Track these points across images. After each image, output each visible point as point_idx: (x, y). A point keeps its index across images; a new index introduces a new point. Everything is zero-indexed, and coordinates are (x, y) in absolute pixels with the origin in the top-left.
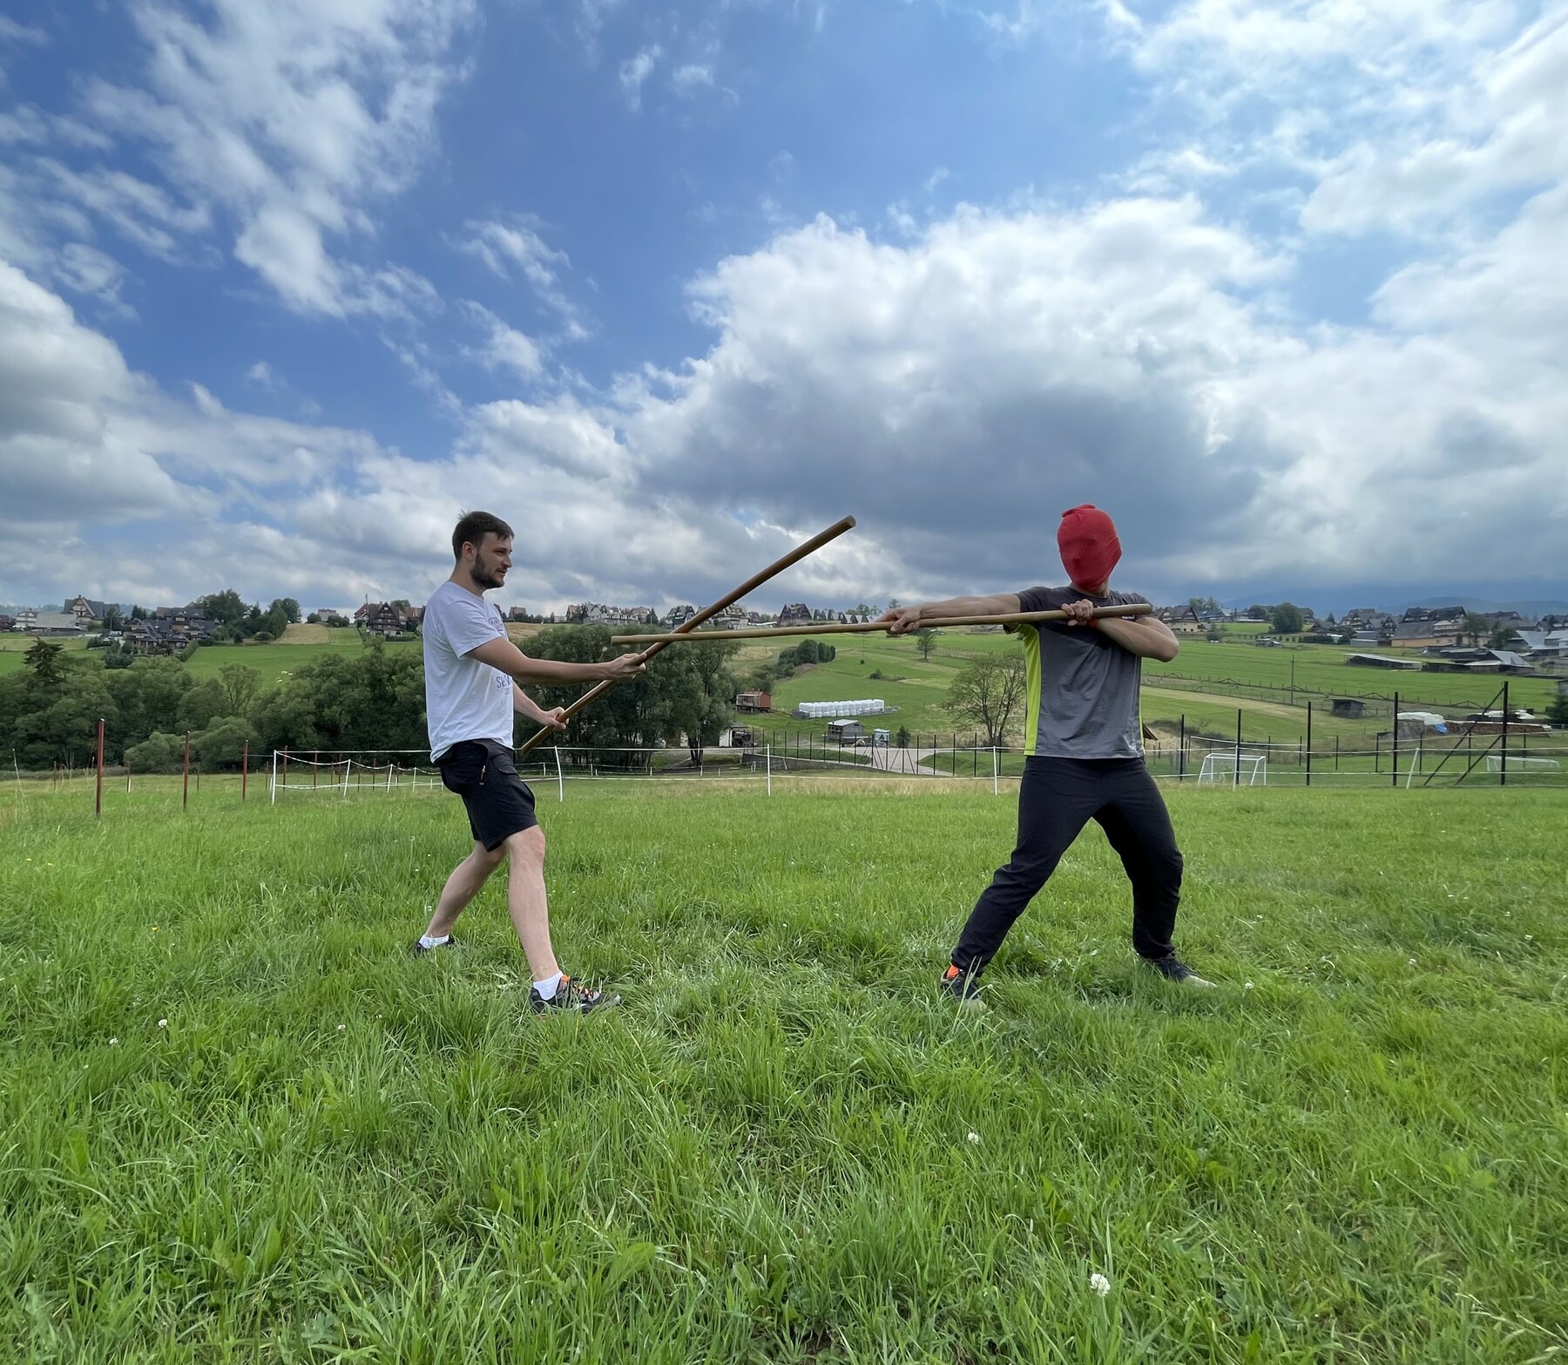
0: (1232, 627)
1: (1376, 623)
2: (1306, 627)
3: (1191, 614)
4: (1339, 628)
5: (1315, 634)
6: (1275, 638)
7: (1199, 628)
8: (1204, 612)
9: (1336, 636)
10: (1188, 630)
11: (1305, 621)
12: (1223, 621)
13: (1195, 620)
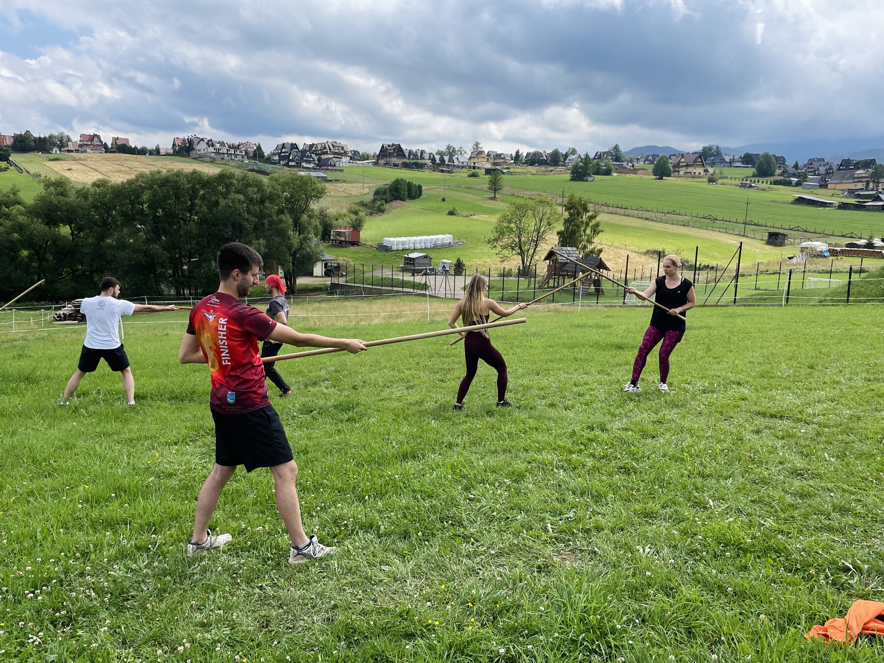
0: (727, 171)
1: (822, 170)
2: (778, 171)
3: (700, 160)
4: (799, 173)
5: (782, 178)
6: (755, 181)
7: (704, 172)
8: (712, 158)
9: (795, 180)
10: (697, 174)
11: (779, 167)
12: (724, 166)
13: (703, 165)
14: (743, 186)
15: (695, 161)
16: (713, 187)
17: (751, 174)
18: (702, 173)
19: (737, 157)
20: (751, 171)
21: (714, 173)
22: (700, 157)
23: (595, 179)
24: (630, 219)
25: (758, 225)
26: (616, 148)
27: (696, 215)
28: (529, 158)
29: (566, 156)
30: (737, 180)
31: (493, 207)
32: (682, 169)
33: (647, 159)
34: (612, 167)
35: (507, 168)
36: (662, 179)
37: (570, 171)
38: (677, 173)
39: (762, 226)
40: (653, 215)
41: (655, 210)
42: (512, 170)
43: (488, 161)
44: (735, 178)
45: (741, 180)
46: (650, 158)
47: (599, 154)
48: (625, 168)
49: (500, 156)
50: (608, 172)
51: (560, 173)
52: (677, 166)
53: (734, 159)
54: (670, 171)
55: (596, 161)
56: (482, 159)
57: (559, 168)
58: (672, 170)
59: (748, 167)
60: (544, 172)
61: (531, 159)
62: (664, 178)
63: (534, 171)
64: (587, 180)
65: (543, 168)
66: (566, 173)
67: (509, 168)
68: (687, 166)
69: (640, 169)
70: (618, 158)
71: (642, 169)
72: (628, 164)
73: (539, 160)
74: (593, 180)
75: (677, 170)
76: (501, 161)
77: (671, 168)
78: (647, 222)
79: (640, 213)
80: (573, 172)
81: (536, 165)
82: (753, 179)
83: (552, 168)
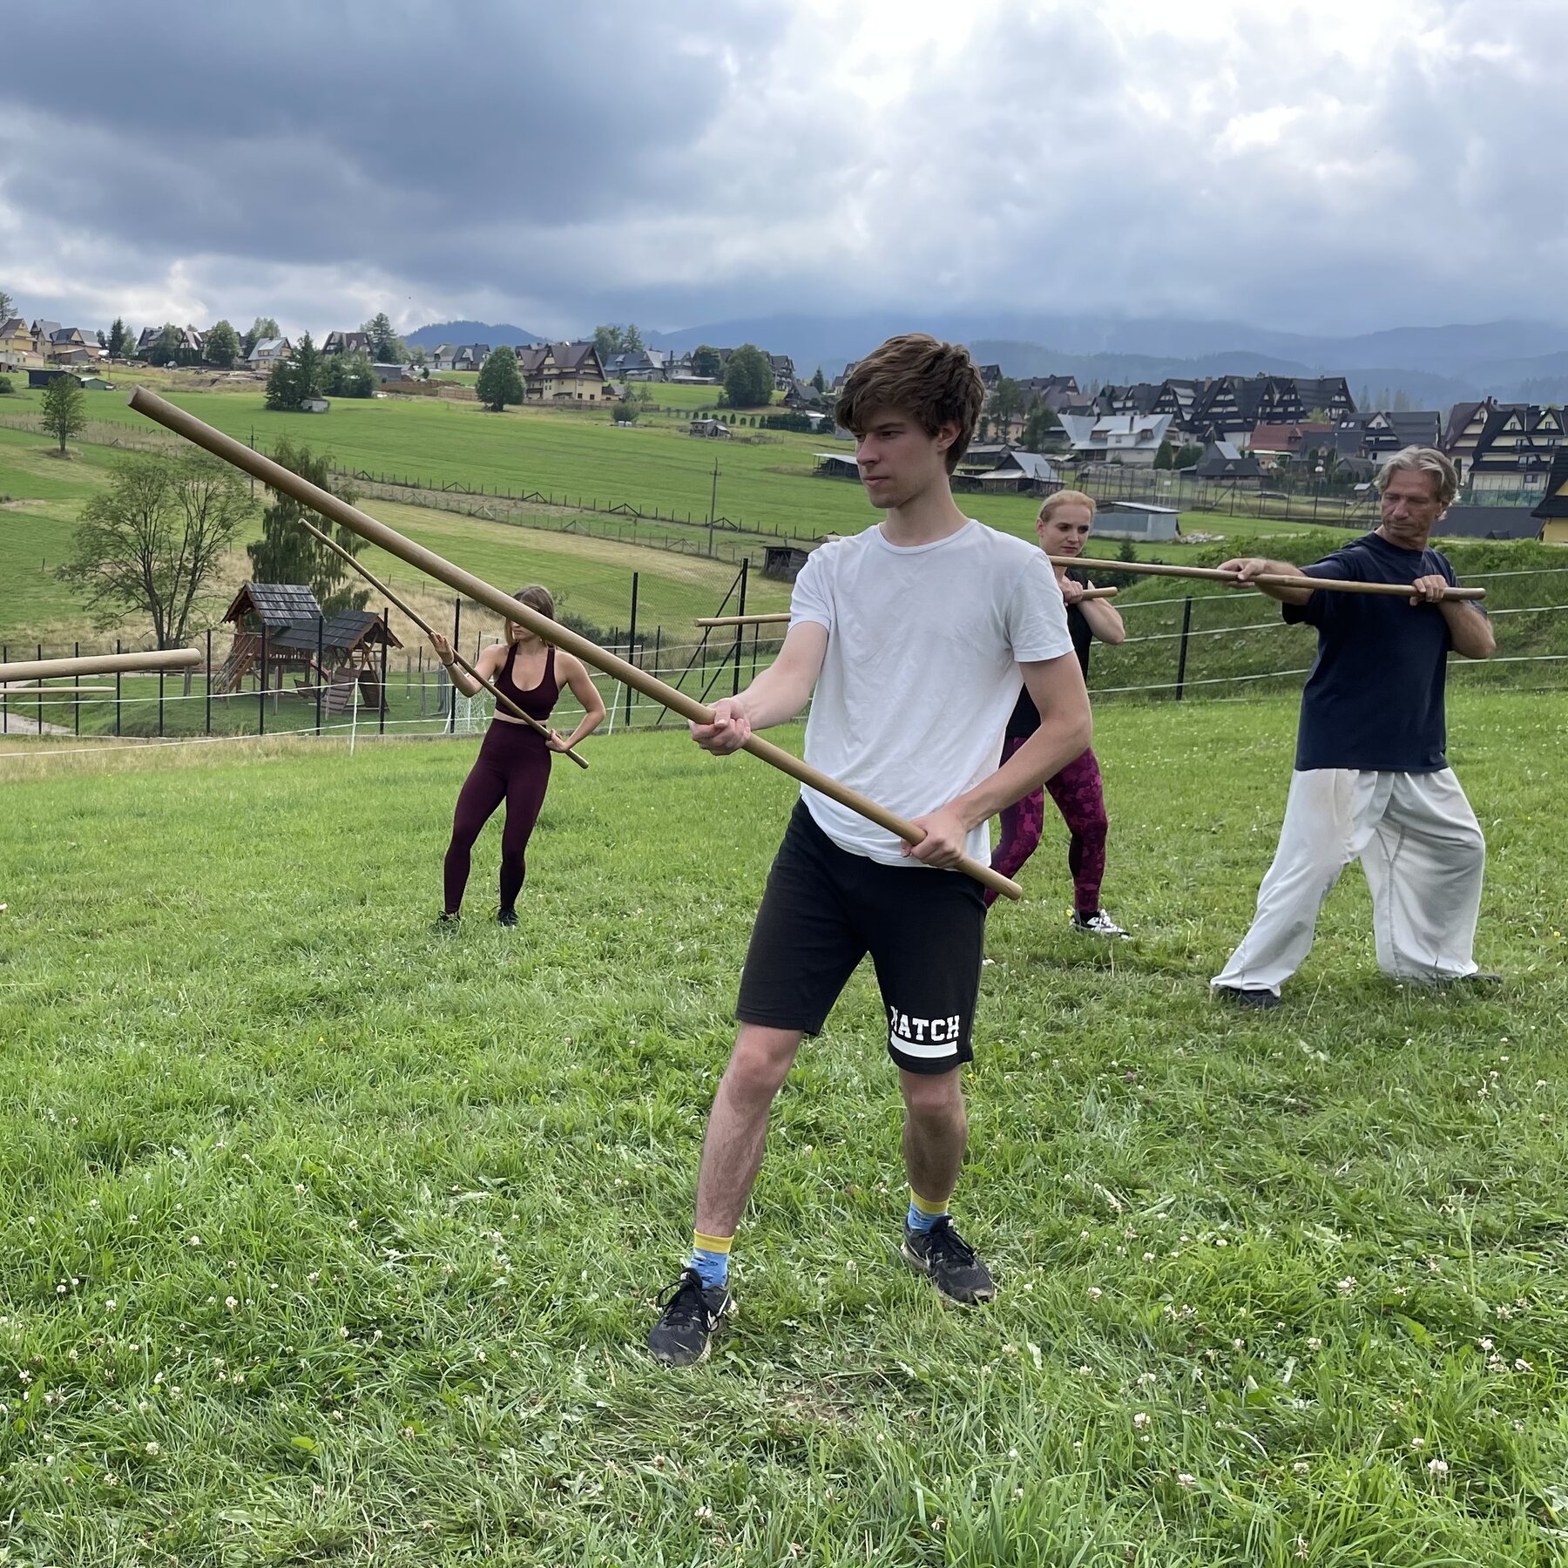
0: (661, 392)
2: (778, 395)
3: (591, 362)
4: (825, 399)
5: (787, 411)
6: (724, 419)
7: (603, 393)
8: (620, 358)
9: (817, 416)
10: (586, 397)
11: (780, 383)
12: (650, 379)
13: (600, 375)
14: (698, 430)
15: (580, 365)
16: (625, 430)
17: (715, 401)
18: (599, 397)
19: (678, 357)
20: (714, 391)
21: (628, 394)
22: (592, 354)
23: (332, 406)
24: (431, 515)
25: (741, 531)
26: (380, 323)
27: (591, 506)
28: (151, 344)
29: (250, 342)
30: (683, 415)
31: (61, 477)
32: (548, 384)
33: (459, 358)
34: (375, 375)
35: (89, 371)
36: (501, 410)
37: (264, 384)
38: (535, 397)
39: (750, 532)
40: (487, 505)
41: (488, 490)
42: (104, 377)
43: (35, 349)
44: (678, 411)
45: (692, 415)
46: (469, 353)
47: (337, 338)
48: (405, 378)
49: (69, 337)
50: (363, 390)
51: (237, 386)
52: (536, 375)
53: (671, 362)
54: (520, 388)
55: (329, 357)
56: (18, 344)
57: (234, 375)
58: (525, 386)
59: (706, 383)
60: (192, 383)
61: (154, 348)
62: (506, 407)
63: (167, 383)
64: (310, 410)
65: (190, 373)
66: (255, 390)
67: (97, 372)
68: (561, 377)
69: (444, 384)
70: (385, 352)
71: (448, 384)
72: (412, 368)
73: (178, 349)
74: (326, 410)
75: (537, 386)
76: (72, 350)
77: (523, 380)
78: (470, 522)
79: (454, 500)
80: (272, 388)
81: (171, 363)
82: (720, 414)
83: (214, 374)
